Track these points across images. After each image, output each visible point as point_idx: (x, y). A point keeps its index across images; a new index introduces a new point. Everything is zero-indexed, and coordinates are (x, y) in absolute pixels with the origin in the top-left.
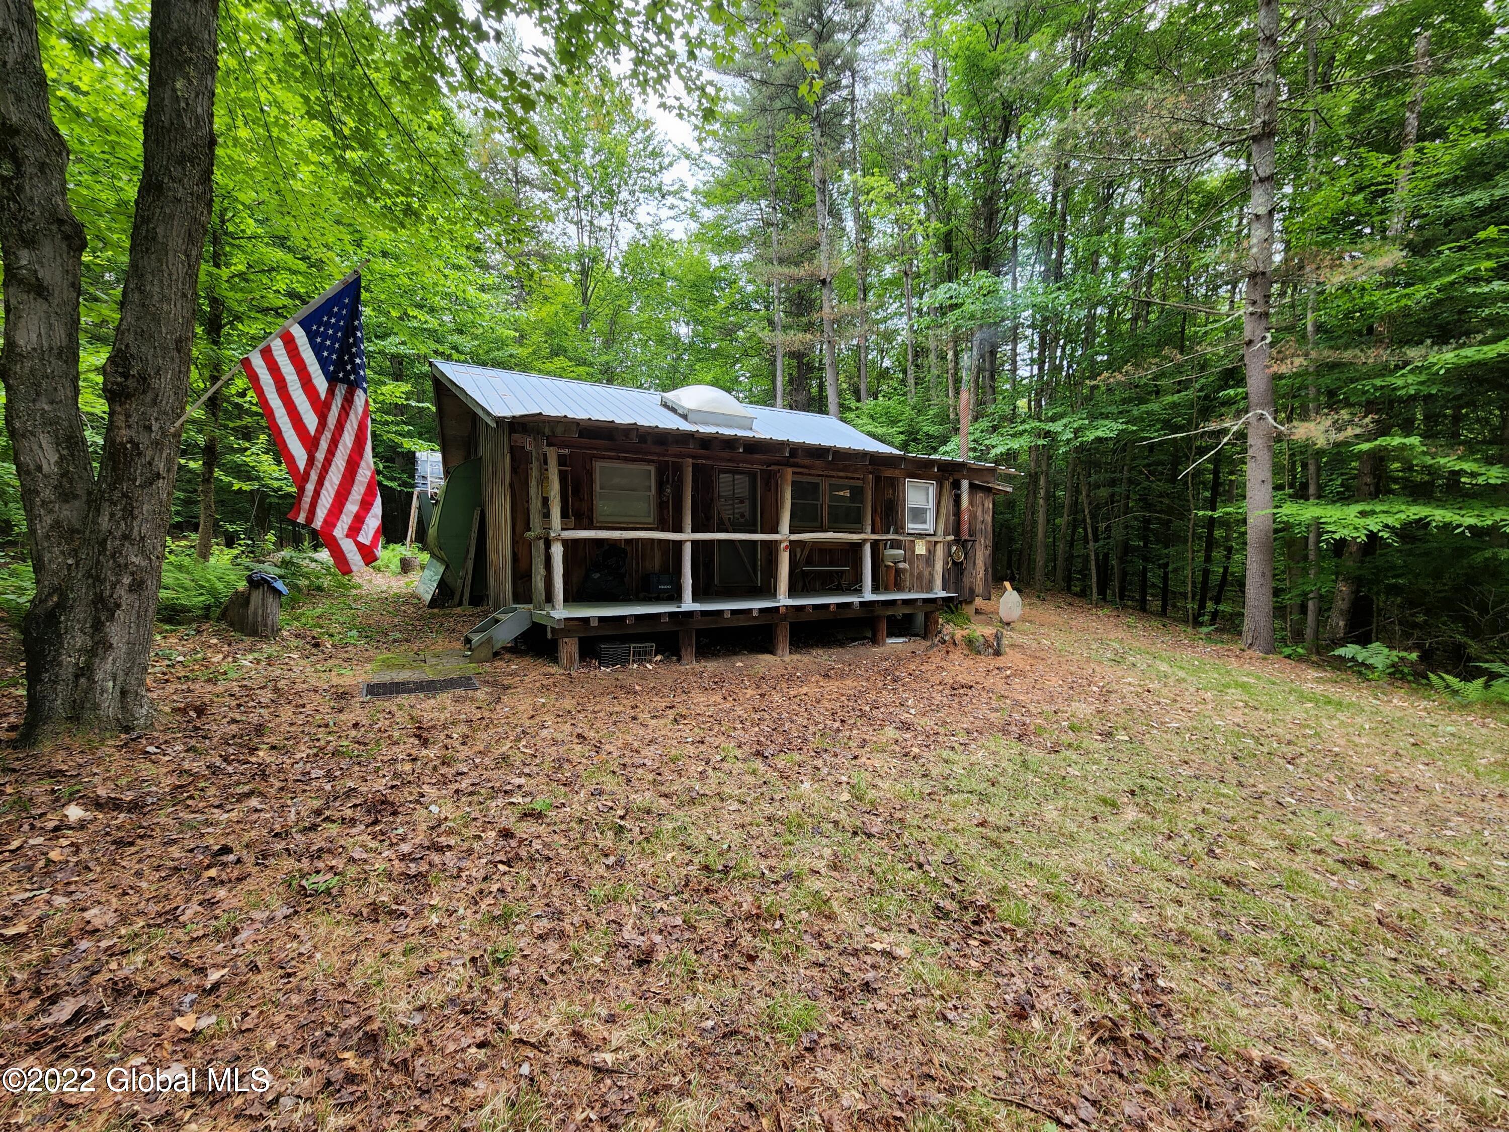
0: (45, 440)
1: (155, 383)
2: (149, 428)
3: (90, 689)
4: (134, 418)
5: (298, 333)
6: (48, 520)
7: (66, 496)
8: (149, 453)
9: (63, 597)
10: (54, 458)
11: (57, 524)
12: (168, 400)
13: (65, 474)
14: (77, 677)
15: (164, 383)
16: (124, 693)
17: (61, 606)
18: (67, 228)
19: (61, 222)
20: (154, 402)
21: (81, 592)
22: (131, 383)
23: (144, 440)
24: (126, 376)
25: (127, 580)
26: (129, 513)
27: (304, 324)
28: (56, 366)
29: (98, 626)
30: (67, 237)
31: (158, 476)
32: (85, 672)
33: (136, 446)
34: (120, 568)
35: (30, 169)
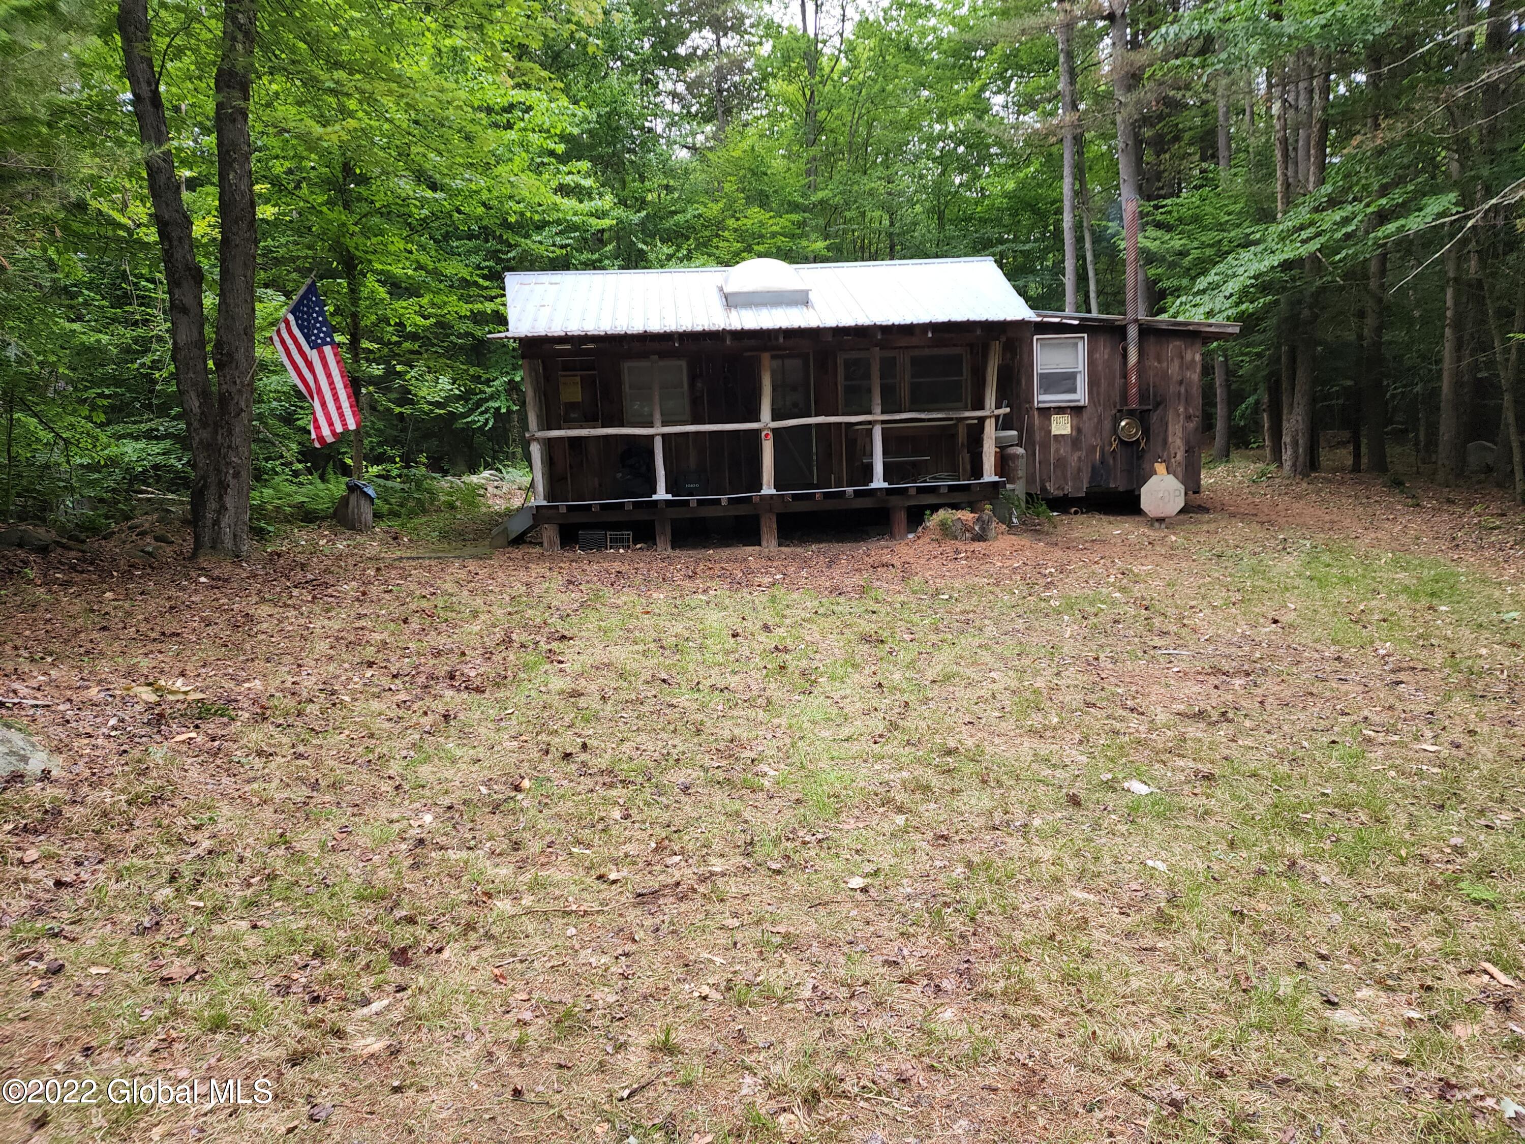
0: (193, 394)
1: (236, 356)
2: (235, 383)
3: (219, 533)
4: (228, 377)
5: (291, 318)
6: (197, 439)
7: (204, 425)
8: (236, 398)
9: (206, 481)
10: (197, 404)
11: (201, 441)
12: (244, 364)
13: (202, 413)
14: (214, 525)
15: (240, 356)
16: (235, 536)
17: (205, 486)
18: (193, 272)
19: (190, 269)
20: (237, 368)
21: (213, 479)
22: (225, 358)
23: (233, 390)
24: (221, 354)
25: (231, 471)
26: (230, 433)
27: (293, 312)
28: (195, 352)
29: (221, 497)
30: (193, 277)
31: (242, 410)
32: (216, 522)
33: (230, 394)
34: (228, 464)
35: (175, 243)
